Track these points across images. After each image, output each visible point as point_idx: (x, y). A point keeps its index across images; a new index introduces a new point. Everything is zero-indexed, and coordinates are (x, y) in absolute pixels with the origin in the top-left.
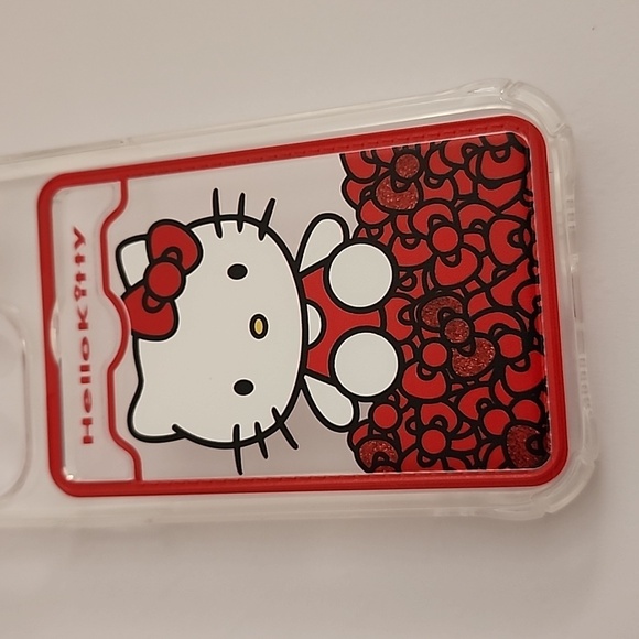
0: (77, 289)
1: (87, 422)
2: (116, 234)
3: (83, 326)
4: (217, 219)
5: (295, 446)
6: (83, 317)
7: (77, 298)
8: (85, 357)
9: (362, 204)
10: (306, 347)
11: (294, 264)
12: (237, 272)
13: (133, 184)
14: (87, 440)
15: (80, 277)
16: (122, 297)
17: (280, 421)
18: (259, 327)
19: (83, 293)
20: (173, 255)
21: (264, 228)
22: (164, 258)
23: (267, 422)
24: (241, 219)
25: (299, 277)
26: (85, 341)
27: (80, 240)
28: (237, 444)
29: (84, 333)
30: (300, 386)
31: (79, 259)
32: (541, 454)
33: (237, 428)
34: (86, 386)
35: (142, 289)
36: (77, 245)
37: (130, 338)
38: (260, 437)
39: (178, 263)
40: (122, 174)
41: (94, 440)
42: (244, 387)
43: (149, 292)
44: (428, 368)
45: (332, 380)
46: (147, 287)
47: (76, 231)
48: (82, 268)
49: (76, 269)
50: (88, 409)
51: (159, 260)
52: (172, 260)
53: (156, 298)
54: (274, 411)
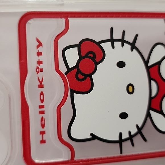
0: (38, 68)
1: (43, 133)
2: (62, 43)
3: (41, 86)
4: (112, 41)
5: (146, 141)
6: (41, 82)
7: (38, 73)
8: (42, 101)
11: (146, 63)
12: (121, 64)
13: (71, 20)
14: (43, 142)
15: (40, 63)
16: (65, 73)
17: (140, 130)
18: (130, 89)
19: (42, 70)
20: (91, 55)
21: (133, 46)
22: (87, 56)
23: (134, 131)
24: (123, 41)
26: (42, 93)
27: (40, 44)
28: (121, 141)
29: (41, 90)
30: (148, 115)
31: (39, 54)
33: (120, 134)
34: (42, 115)
35: (76, 70)
36: (38, 47)
37: (69, 92)
38: (131, 137)
39: (94, 59)
40: (66, 15)
41: (46, 142)
42: (124, 116)
43: (79, 71)
45: (161, 112)
46: (78, 69)
47: (38, 40)
48: (41, 58)
49: (37, 58)
50: (43, 126)
51: (84, 57)
52: (90, 57)
53: (82, 74)
54: (137, 126)
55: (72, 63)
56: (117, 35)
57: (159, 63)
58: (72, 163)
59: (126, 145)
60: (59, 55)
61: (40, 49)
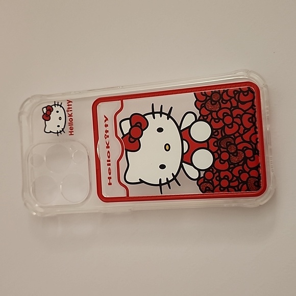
0: (106, 135)
1: (110, 178)
3: (108, 147)
4: (153, 113)
5: (180, 185)
6: (108, 145)
7: (106, 138)
8: (109, 157)
9: (201, 108)
10: (183, 154)
11: (179, 128)
12: (160, 130)
14: (110, 184)
15: (107, 131)
16: (121, 138)
17: (175, 177)
18: (167, 147)
19: (108, 137)
20: (139, 125)
21: (169, 116)
22: (136, 126)
23: (170, 178)
24: (161, 113)
25: (180, 132)
26: (109, 152)
27: (107, 119)
28: (160, 185)
29: (108, 149)
30: (181, 166)
31: (106, 126)
32: (258, 187)
33: (160, 180)
34: (109, 166)
35: (128, 135)
36: (105, 121)
37: (125, 151)
38: (168, 182)
39: (140, 127)
40: (121, 98)
41: (112, 184)
42: (162, 167)
43: (131, 136)
44: (223, 160)
45: (192, 164)
46: (130, 135)
47: (105, 117)
48: (107, 128)
49: (105, 129)
50: (110, 174)
51: (134, 126)
52: (138, 126)
53: (133, 138)
54: (173, 174)
55: (126, 131)
56: (157, 109)
57: (189, 127)
58: (127, 199)
59: (165, 187)
60: (117, 125)
61: (107, 122)
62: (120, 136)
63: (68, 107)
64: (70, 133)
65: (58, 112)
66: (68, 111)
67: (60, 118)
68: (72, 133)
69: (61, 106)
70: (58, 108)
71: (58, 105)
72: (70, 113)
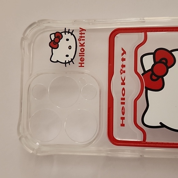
0: (121, 70)
1: (123, 119)
3: (123, 84)
6: (123, 81)
7: (121, 74)
8: (124, 95)
14: (123, 125)
15: (123, 66)
16: (142, 74)
19: (124, 72)
20: (164, 61)
22: (160, 62)
26: (124, 89)
27: (124, 52)
29: (123, 86)
31: (123, 60)
34: (123, 105)
35: (151, 72)
36: (123, 54)
39: (166, 64)
40: (145, 30)
41: (125, 125)
43: (153, 74)
46: (153, 72)
47: (123, 49)
48: (124, 63)
49: (121, 63)
50: (123, 113)
51: (158, 63)
53: (156, 76)
58: (143, 144)
60: (138, 60)
61: (124, 56)
62: (141, 71)
63: (80, 35)
64: (80, 65)
65: (68, 40)
66: (80, 40)
67: (70, 47)
68: (83, 65)
69: (72, 34)
70: (68, 36)
71: (69, 32)
72: (82, 42)
